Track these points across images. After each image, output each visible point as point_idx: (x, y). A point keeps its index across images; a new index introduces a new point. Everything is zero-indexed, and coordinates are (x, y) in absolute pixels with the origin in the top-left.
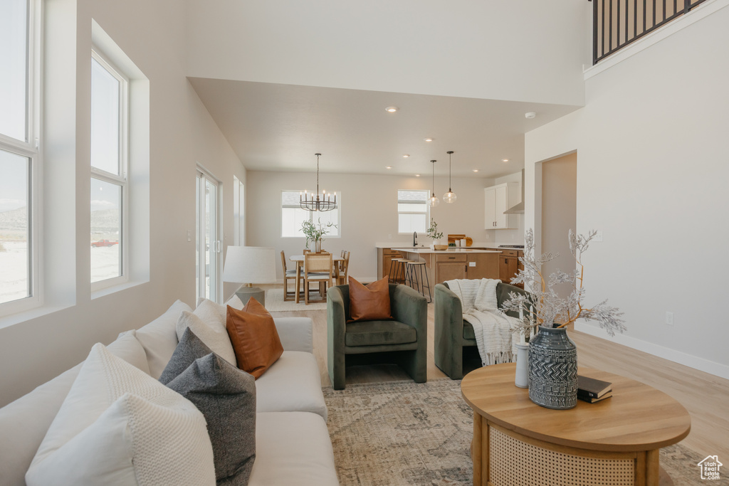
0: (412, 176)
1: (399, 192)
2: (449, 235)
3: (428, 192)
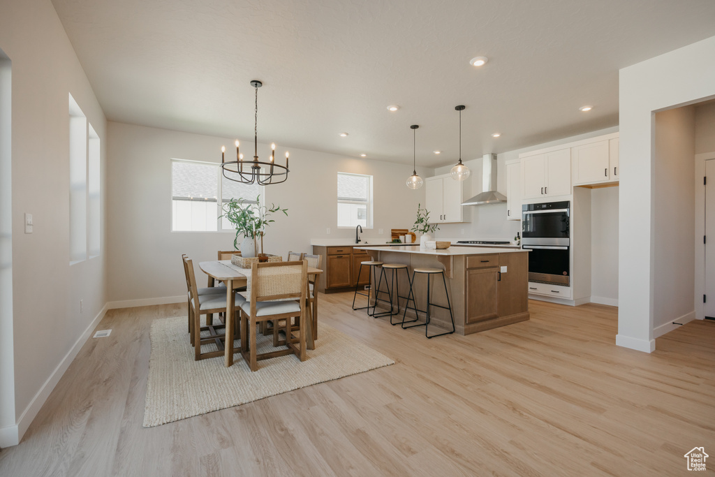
0: (354, 156)
1: (338, 175)
2: (392, 230)
3: (369, 177)
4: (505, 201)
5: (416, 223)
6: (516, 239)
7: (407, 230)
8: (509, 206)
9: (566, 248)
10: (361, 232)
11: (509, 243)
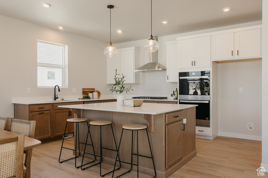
0: (53, 28)
1: (38, 43)
2: (83, 89)
3: (65, 46)
4: (165, 70)
5: (115, 85)
6: (172, 96)
7: (94, 89)
8: (168, 73)
9: (208, 102)
10: (59, 91)
11: (166, 98)
